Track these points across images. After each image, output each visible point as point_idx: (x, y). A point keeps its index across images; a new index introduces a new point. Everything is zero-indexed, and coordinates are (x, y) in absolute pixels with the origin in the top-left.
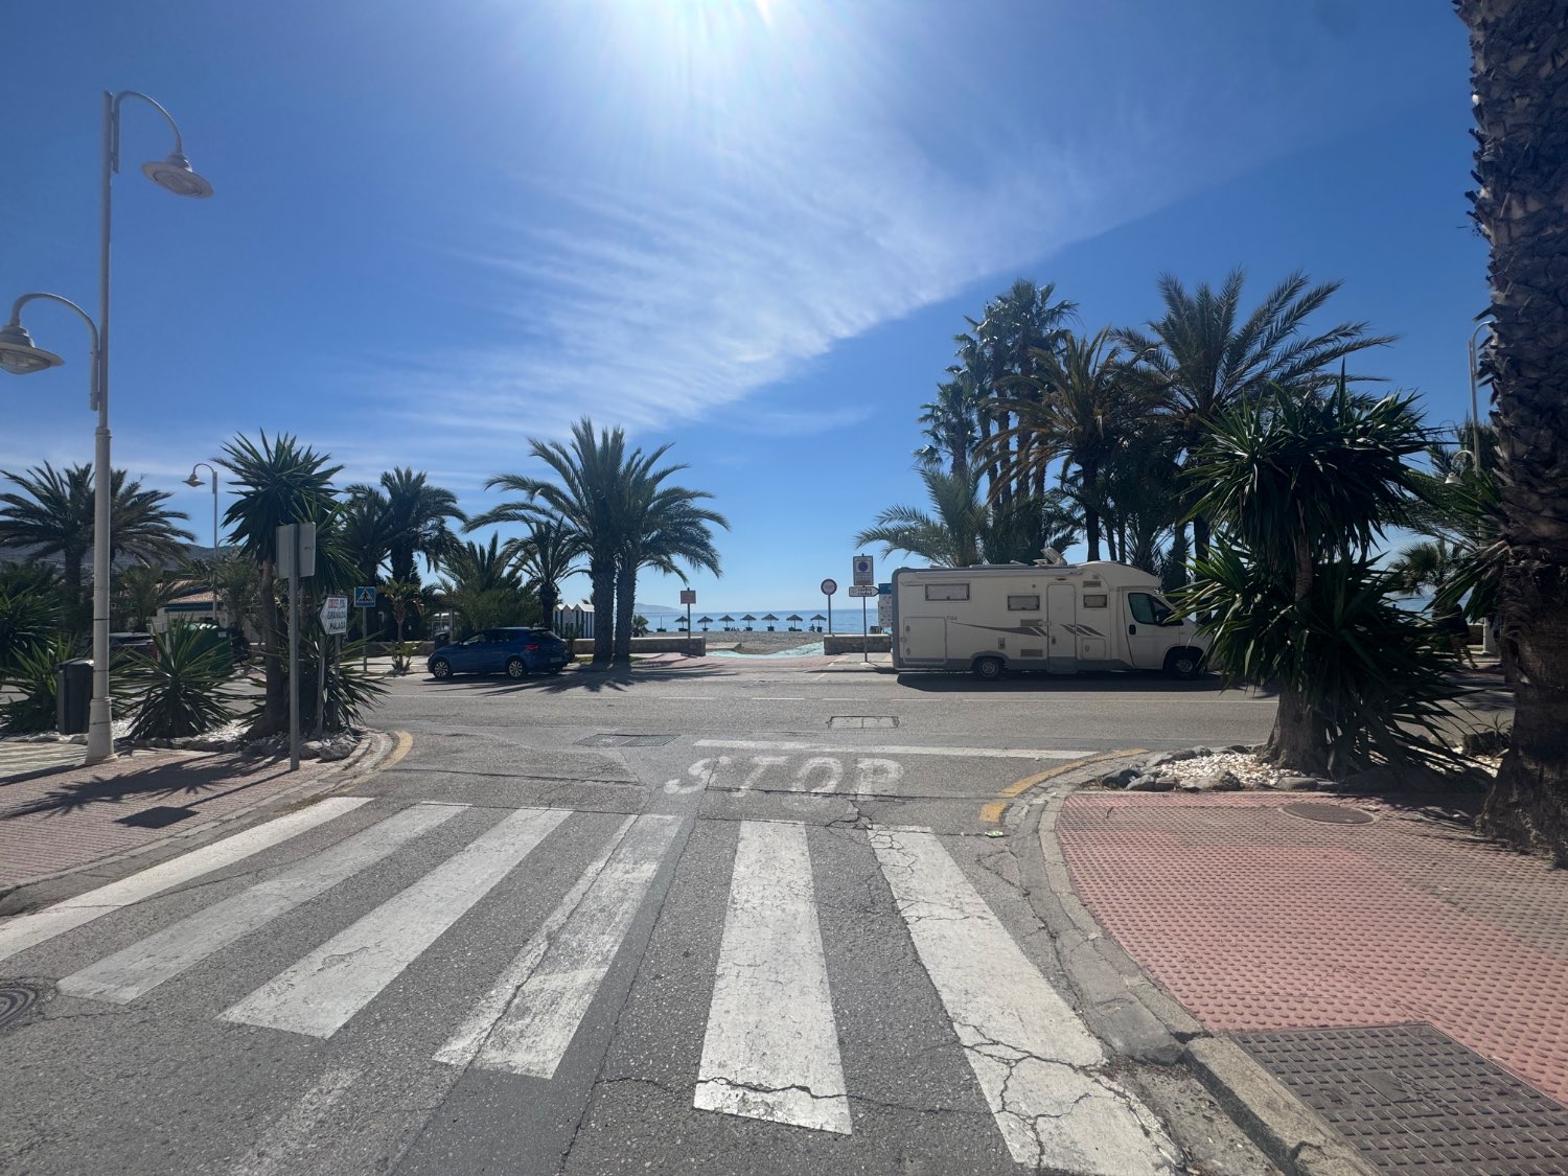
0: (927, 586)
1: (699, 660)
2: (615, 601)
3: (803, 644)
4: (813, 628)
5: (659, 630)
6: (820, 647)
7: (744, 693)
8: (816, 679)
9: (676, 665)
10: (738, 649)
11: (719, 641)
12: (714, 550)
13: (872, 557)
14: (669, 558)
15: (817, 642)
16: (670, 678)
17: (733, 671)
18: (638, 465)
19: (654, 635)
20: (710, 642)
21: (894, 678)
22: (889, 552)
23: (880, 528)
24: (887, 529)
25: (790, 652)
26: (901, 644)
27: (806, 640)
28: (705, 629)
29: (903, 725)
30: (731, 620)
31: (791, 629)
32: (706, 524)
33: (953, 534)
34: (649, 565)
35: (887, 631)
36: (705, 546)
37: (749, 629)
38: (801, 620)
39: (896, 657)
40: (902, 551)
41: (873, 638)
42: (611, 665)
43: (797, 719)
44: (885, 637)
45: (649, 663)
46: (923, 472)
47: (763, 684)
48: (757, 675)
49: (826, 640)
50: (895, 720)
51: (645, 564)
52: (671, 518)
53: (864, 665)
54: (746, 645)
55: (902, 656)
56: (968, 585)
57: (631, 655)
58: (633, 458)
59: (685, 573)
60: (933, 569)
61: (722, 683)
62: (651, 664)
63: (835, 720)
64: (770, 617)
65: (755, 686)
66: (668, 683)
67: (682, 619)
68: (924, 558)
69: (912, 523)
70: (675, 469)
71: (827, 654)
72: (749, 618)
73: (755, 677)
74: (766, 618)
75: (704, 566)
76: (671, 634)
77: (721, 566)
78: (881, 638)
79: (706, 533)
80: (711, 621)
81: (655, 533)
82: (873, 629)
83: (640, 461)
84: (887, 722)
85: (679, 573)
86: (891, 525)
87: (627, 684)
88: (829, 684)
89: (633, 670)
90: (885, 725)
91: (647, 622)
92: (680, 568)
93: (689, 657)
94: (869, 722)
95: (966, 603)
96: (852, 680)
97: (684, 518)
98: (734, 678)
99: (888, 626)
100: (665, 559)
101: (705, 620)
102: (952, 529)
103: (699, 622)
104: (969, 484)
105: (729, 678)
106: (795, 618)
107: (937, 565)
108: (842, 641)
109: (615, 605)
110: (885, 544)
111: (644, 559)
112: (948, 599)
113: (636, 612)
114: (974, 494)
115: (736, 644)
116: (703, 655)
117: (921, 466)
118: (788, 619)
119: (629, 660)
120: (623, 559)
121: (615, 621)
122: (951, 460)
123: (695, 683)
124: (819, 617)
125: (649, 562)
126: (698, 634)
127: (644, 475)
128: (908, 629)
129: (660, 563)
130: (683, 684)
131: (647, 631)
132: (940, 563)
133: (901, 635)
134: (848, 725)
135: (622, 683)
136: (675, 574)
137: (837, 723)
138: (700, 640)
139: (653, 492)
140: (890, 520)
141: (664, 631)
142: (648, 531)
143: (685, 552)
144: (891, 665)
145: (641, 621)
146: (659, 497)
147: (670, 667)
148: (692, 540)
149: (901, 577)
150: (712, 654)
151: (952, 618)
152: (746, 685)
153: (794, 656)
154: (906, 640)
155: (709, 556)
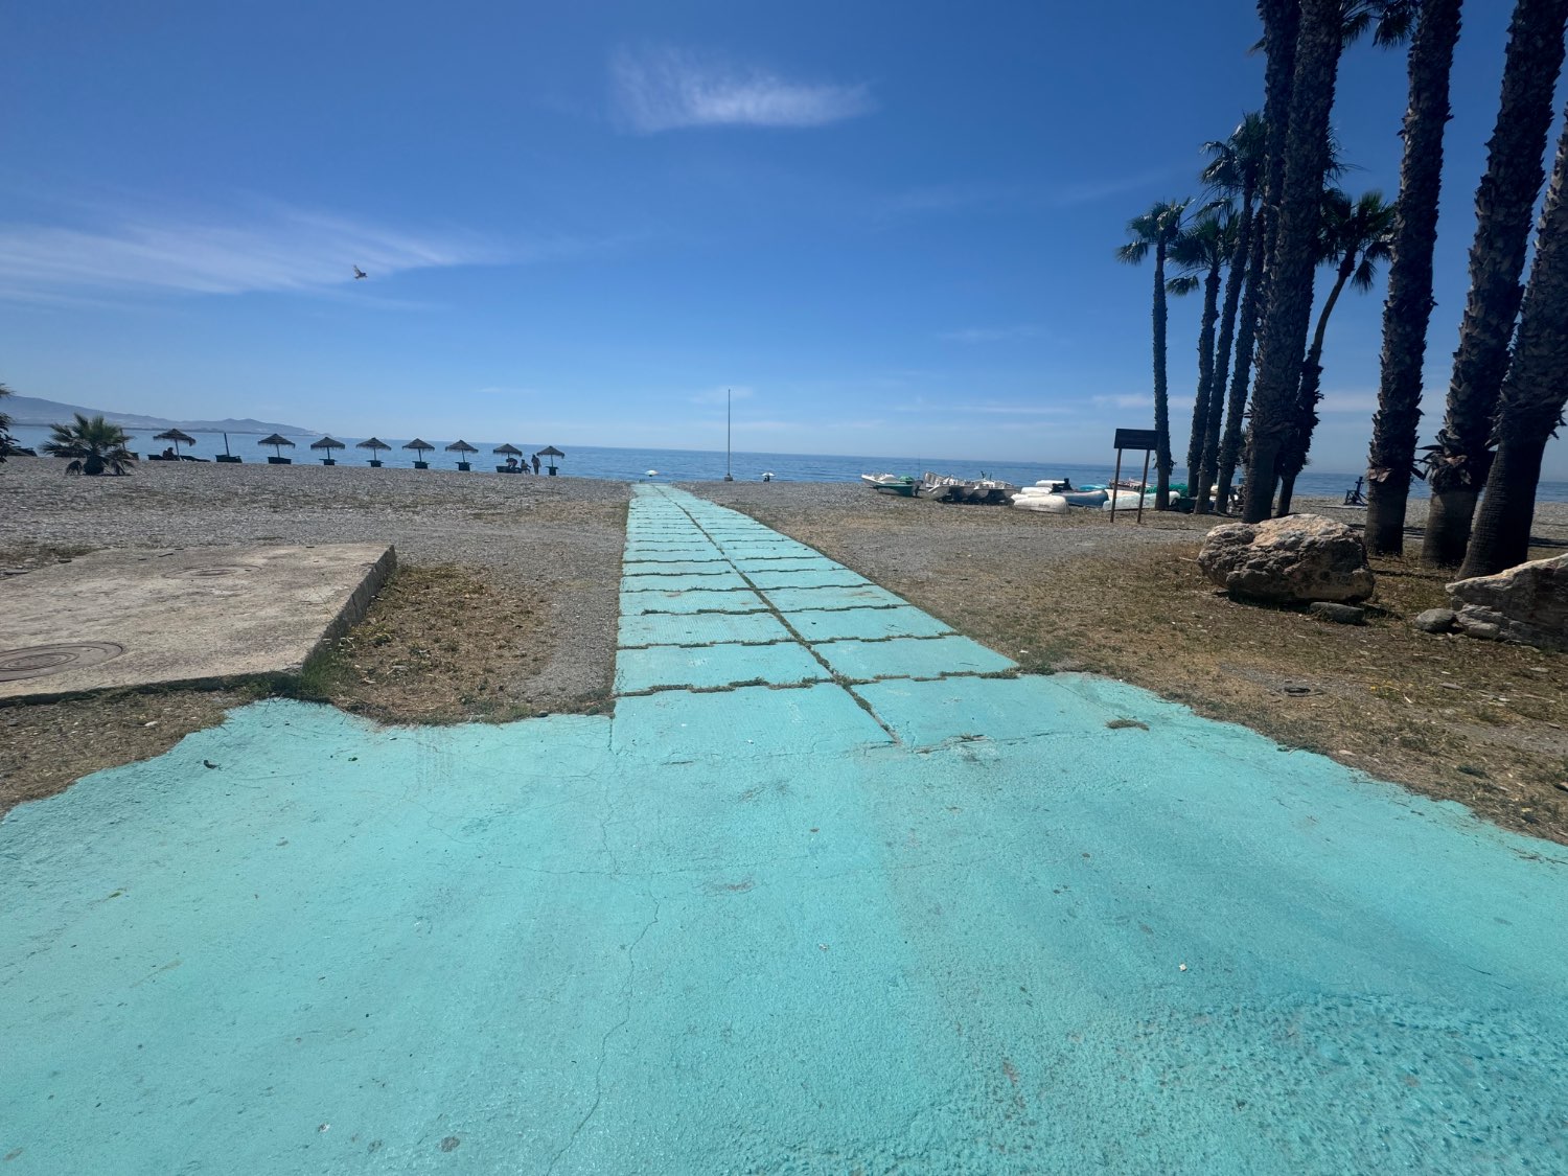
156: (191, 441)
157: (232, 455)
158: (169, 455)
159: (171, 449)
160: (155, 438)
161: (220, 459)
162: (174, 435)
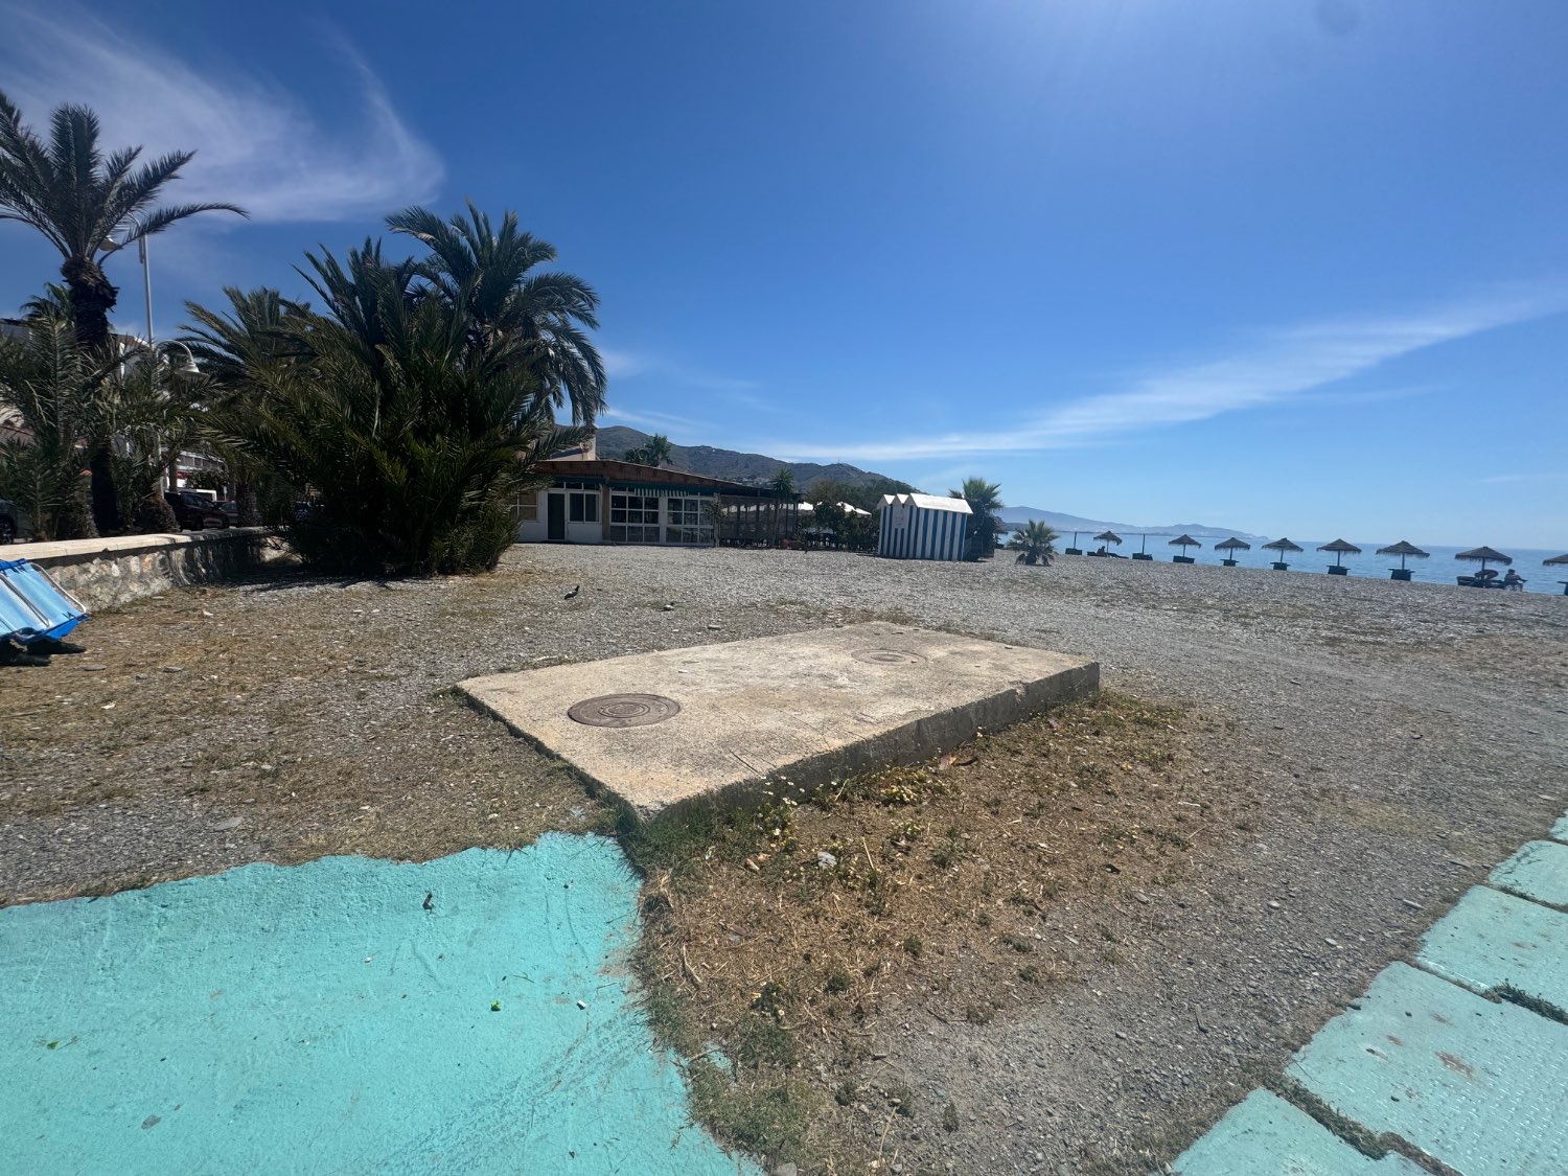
156: (1119, 541)
157: (1145, 554)
158: (1101, 553)
159: (1103, 547)
160: (1095, 538)
161: (1136, 556)
162: (1108, 536)
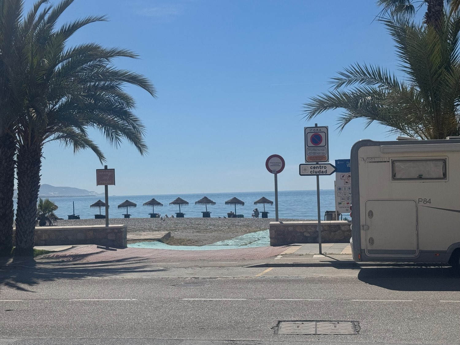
0: (393, 162)
1: (119, 253)
2: (16, 182)
3: (246, 232)
4: (256, 213)
5: (71, 217)
6: (265, 235)
7: (172, 292)
8: (260, 275)
9: (90, 259)
10: (167, 239)
11: (144, 230)
12: (136, 120)
13: (327, 128)
14: (83, 131)
15: (260, 230)
16: (82, 276)
17: (160, 265)
18: (42, 17)
19: (66, 222)
20: (134, 230)
21: (355, 273)
22: (348, 121)
23: (335, 92)
24: (345, 94)
25: (230, 242)
26: (363, 233)
27: (249, 228)
28: (127, 216)
29: (365, 331)
30: (159, 204)
31: (231, 215)
32: (127, 88)
33: (426, 99)
34: (58, 138)
35: (345, 218)
36: (126, 115)
37: (180, 215)
38: (243, 203)
39: (357, 248)
40: (363, 120)
41: (330, 225)
42: (11, 260)
43: (237, 323)
44: (343, 225)
45: (58, 257)
46: (389, 24)
47: (196, 282)
48: (190, 271)
49: (272, 227)
50: (356, 325)
51: (52, 137)
52: (83, 81)
53: (317, 258)
54: (176, 235)
55: (363, 247)
56: (444, 161)
57: (37, 248)
58: (36, 8)
59: (101, 149)
60: (401, 141)
61: (147, 281)
62: (61, 259)
63: (282, 325)
64: (205, 200)
65: (187, 284)
66: (81, 281)
67: (99, 204)
68: (390, 128)
69: (376, 86)
70: (88, 21)
71: (273, 244)
72: (179, 201)
73: (186, 274)
74: (200, 202)
75: (124, 140)
76: (86, 221)
77: (145, 139)
78: (339, 225)
79: (127, 100)
80: (135, 205)
81: (64, 100)
82: (329, 215)
83: (45, 13)
84: (346, 328)
85: (95, 149)
86: (349, 89)
87: (31, 283)
88: (277, 281)
89: (39, 266)
90: (342, 332)
91: (56, 208)
92: (95, 143)
93: (107, 249)
94: (323, 328)
95: (442, 183)
96: (303, 276)
97: (100, 80)
98: (161, 275)
99: (347, 211)
100: (77, 130)
101: (127, 204)
102: (425, 92)
103: (119, 207)
104: (447, 38)
105: (155, 275)
106: (235, 201)
107: (406, 136)
108: (291, 229)
109: (16, 187)
110: (342, 112)
111: (51, 131)
112: (420, 177)
113: (43, 195)
114: (453, 49)
115: (163, 233)
116: (123, 247)
117: (388, 16)
118: (226, 203)
119: (33, 254)
120: (25, 132)
121: (15, 207)
122: (425, 8)
123: (114, 281)
124: (264, 201)
125: (56, 134)
126: (116, 221)
127: (50, 28)
128: (371, 214)
129: (71, 136)
130: (98, 282)
131: (56, 219)
132: (411, 134)
133: (362, 221)
134: (298, 331)
135: (24, 282)
136: (89, 150)
137: (285, 328)
138: (121, 228)
139: (61, 50)
140: (350, 82)
141: (78, 218)
142: (55, 97)
143: (101, 122)
144: (351, 258)
145: (49, 206)
146: (68, 56)
147: (85, 261)
148: (110, 108)
149: (362, 152)
150: (135, 246)
151: (425, 201)
152: (175, 283)
153: (234, 247)
154: (368, 228)
155: (131, 127)
